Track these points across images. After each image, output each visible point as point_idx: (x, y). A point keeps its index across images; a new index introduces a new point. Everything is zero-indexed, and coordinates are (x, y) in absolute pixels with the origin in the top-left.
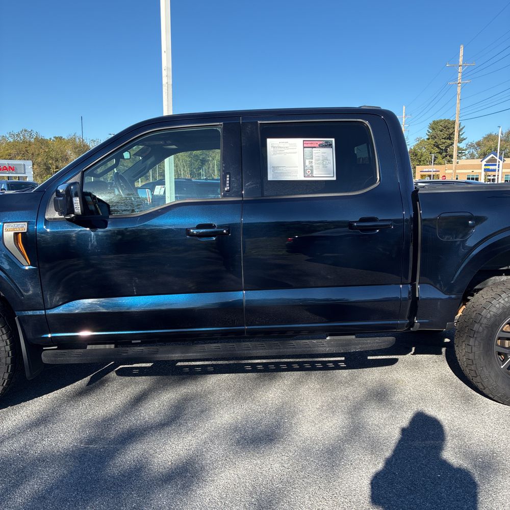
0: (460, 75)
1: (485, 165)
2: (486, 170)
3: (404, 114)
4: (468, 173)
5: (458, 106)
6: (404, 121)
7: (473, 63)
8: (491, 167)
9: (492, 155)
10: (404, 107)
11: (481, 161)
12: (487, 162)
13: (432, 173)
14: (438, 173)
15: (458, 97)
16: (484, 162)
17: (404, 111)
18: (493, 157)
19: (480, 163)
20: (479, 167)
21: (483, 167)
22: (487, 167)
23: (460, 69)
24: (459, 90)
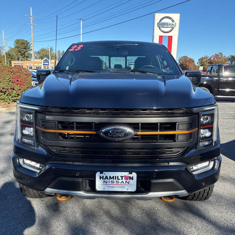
0: (31, 21)
1: (43, 62)
2: (44, 64)
3: (3, 35)
4: (36, 65)
5: (32, 35)
6: (3, 38)
8: (46, 63)
10: (3, 31)
11: (42, 60)
13: (20, 65)
14: (22, 65)
15: (32, 31)
16: (43, 61)
17: (3, 33)
18: (46, 59)
20: (41, 63)
21: (43, 63)
23: (31, 18)
24: (32, 27)
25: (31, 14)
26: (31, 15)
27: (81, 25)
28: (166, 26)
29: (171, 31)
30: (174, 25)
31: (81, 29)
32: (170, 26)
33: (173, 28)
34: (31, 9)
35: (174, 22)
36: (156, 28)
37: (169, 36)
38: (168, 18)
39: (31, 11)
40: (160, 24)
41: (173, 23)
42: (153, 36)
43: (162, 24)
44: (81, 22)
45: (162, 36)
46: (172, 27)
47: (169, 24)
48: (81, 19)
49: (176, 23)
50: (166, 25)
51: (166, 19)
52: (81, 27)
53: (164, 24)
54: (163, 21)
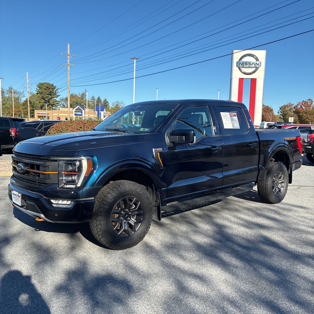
0: (69, 60)
1: (75, 112)
2: (75, 115)
3: (27, 77)
4: (66, 116)
5: (69, 78)
6: (28, 82)
8: (78, 113)
9: (78, 106)
10: (27, 73)
11: (73, 109)
12: (76, 110)
13: (46, 115)
14: (48, 115)
15: (69, 73)
16: (74, 110)
17: (27, 76)
18: (78, 108)
19: (72, 110)
20: (72, 113)
21: (74, 113)
22: (76, 113)
23: (68, 57)
24: (69, 68)
25: (69, 51)
26: (69, 53)
27: (135, 67)
28: (248, 66)
29: (254, 72)
30: (258, 65)
31: (135, 72)
32: (253, 66)
33: (257, 69)
34: (69, 46)
35: (259, 61)
36: (235, 68)
37: (251, 79)
38: (251, 56)
39: (69, 49)
40: (240, 63)
41: (257, 62)
42: (231, 78)
43: (242, 63)
45: (243, 79)
46: (256, 67)
47: (252, 64)
48: (134, 58)
49: (261, 62)
50: (248, 64)
51: (248, 57)
52: (135, 70)
53: (246, 63)
54: (244, 60)
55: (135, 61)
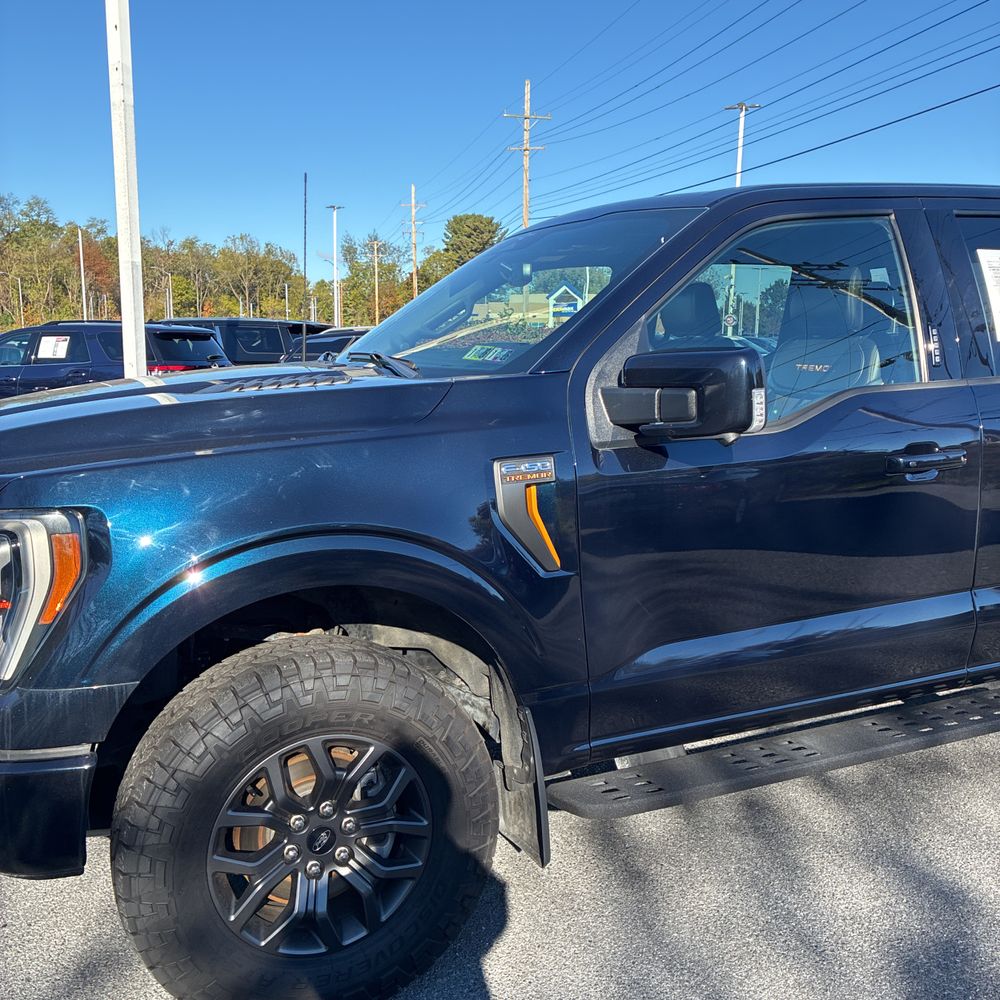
0: (526, 135)
1: (555, 305)
2: (555, 314)
3: (413, 201)
5: (526, 191)
6: (413, 213)
7: (547, 115)
8: (563, 309)
9: (564, 288)
11: (548, 298)
12: (557, 300)
15: (526, 176)
16: (552, 301)
17: (413, 195)
18: (566, 292)
19: (547, 301)
20: (545, 309)
21: (552, 309)
22: (557, 310)
23: (527, 124)
24: (526, 162)
25: (527, 106)
26: (527, 113)
27: (741, 134)
31: (740, 150)
34: (527, 89)
39: (527, 97)
44: (742, 120)
48: (740, 106)
52: (741, 142)
55: (743, 113)
